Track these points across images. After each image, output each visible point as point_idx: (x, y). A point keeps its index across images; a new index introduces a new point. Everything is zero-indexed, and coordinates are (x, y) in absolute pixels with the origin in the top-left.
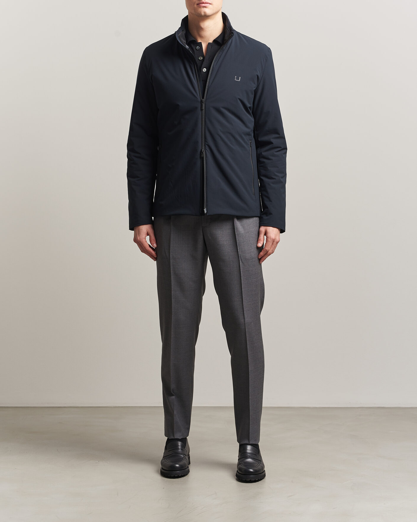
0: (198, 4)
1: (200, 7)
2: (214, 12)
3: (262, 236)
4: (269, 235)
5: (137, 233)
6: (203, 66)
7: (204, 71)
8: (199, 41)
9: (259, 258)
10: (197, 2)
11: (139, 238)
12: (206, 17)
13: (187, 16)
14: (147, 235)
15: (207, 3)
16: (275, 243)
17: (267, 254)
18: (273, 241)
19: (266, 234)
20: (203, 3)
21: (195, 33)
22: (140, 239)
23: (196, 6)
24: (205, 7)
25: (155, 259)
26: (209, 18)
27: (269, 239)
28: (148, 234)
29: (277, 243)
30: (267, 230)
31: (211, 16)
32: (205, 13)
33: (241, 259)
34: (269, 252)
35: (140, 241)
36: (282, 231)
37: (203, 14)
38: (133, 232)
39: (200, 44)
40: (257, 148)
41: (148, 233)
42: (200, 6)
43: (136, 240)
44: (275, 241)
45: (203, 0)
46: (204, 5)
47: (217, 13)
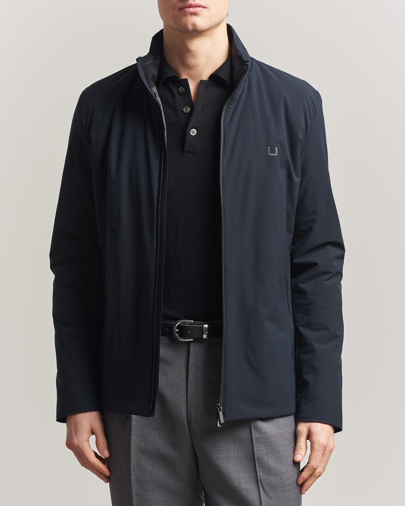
0: (181, 9)
1: (185, 14)
2: (213, 23)
3: (302, 441)
4: (315, 438)
5: (73, 431)
6: (191, 124)
7: (192, 134)
8: (184, 76)
9: (300, 483)
10: (179, 5)
11: (76, 441)
12: (197, 33)
13: (162, 31)
14: (91, 434)
15: (198, 5)
16: (327, 451)
17: (314, 475)
18: (325, 448)
19: (309, 436)
20: (191, 6)
21: (175, 62)
22: (78, 441)
23: (176, 12)
24: (195, 14)
25: (107, 479)
26: (203, 34)
27: (316, 446)
28: (93, 433)
29: (331, 451)
30: (312, 429)
31: (205, 31)
32: (194, 25)
33: (262, 486)
34: (318, 471)
35: (78, 447)
36: (337, 429)
37: (190, 27)
38: (63, 426)
39: (185, 83)
40: (293, 276)
41: (93, 429)
42: (186, 11)
43: (70, 444)
44: (328, 449)
45: (191, 2)
46: (191, 10)
47: (217, 25)
